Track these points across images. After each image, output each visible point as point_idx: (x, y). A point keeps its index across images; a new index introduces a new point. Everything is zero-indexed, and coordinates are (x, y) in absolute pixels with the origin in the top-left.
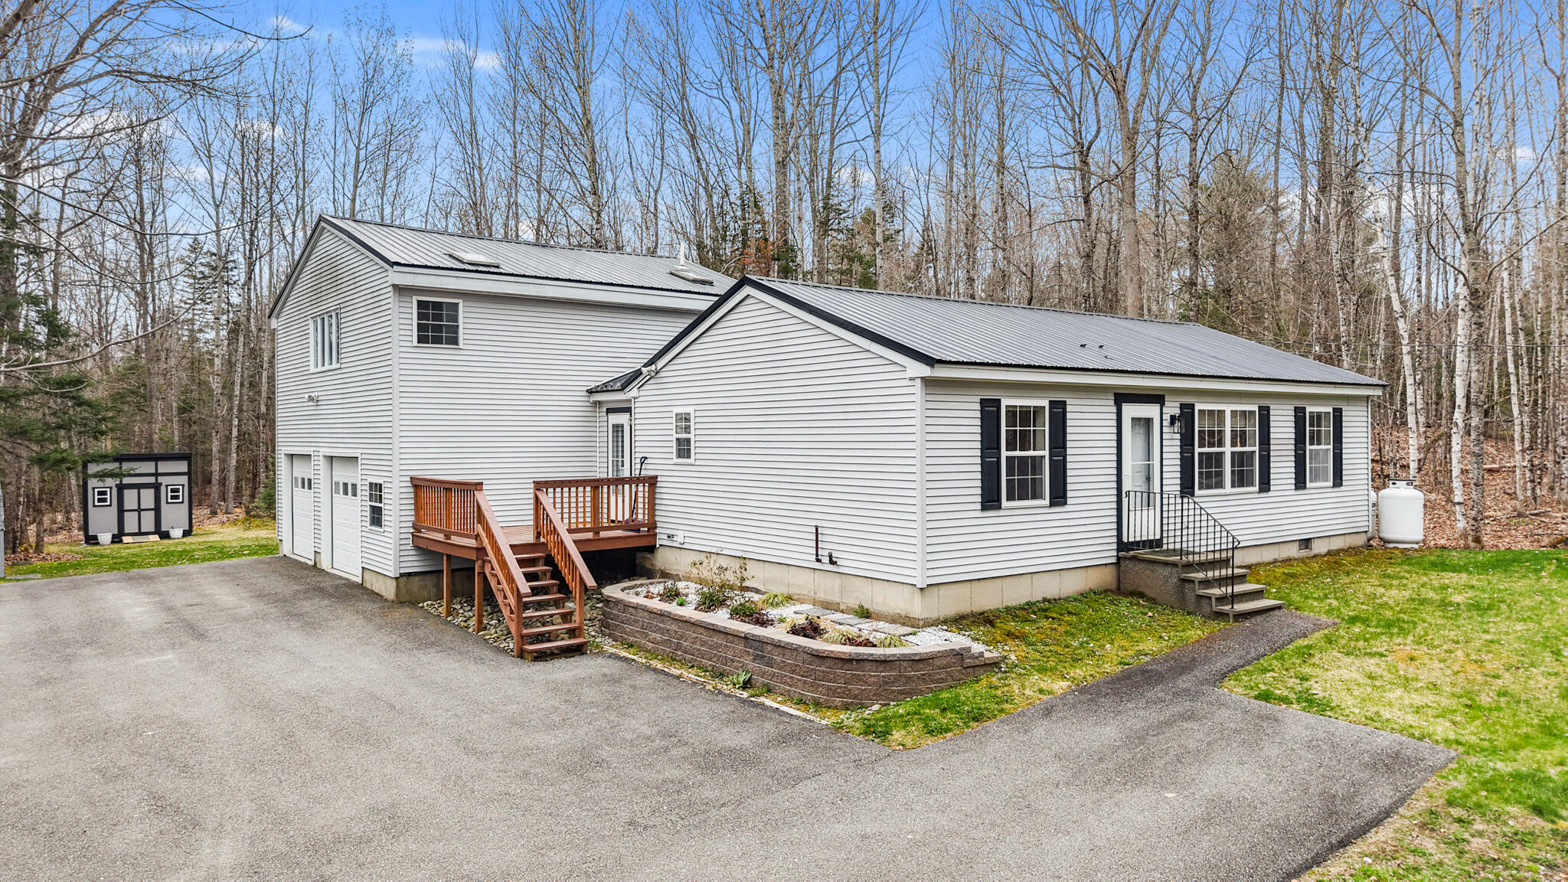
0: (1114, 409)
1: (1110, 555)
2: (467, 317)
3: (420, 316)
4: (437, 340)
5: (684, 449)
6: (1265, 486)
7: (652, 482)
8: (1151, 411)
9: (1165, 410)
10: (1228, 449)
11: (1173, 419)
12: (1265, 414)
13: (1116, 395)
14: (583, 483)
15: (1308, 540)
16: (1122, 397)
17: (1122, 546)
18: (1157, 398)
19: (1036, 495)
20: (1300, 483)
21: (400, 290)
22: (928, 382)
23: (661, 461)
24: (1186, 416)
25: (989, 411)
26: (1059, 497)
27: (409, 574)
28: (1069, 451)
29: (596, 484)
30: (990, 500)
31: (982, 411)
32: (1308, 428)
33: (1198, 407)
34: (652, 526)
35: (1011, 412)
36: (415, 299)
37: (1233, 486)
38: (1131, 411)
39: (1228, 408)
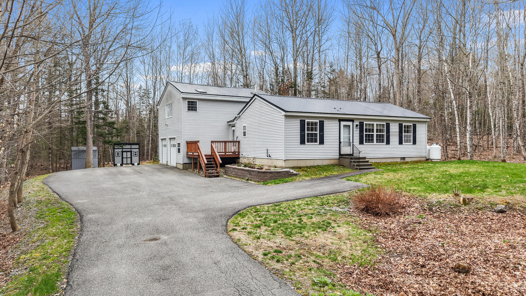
0: (338, 123)
1: (337, 157)
2: (199, 104)
3: (188, 104)
4: (192, 110)
5: (244, 134)
6: (388, 143)
7: (239, 142)
8: (350, 123)
9: (354, 123)
10: (375, 133)
11: (357, 125)
12: (388, 126)
13: (339, 119)
14: (222, 142)
15: (404, 158)
16: (340, 120)
17: (340, 154)
18: (352, 120)
19: (316, 142)
20: (401, 143)
21: (184, 98)
22: (286, 116)
23: (241, 138)
24: (361, 125)
25: (302, 123)
26: (322, 142)
27: (186, 163)
28: (324, 132)
29: (225, 142)
30: (302, 142)
31: (300, 122)
32: (403, 129)
33: (365, 123)
34: (239, 152)
35: (308, 123)
36: (187, 100)
37: (377, 142)
38: (343, 123)
39: (375, 123)
